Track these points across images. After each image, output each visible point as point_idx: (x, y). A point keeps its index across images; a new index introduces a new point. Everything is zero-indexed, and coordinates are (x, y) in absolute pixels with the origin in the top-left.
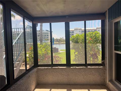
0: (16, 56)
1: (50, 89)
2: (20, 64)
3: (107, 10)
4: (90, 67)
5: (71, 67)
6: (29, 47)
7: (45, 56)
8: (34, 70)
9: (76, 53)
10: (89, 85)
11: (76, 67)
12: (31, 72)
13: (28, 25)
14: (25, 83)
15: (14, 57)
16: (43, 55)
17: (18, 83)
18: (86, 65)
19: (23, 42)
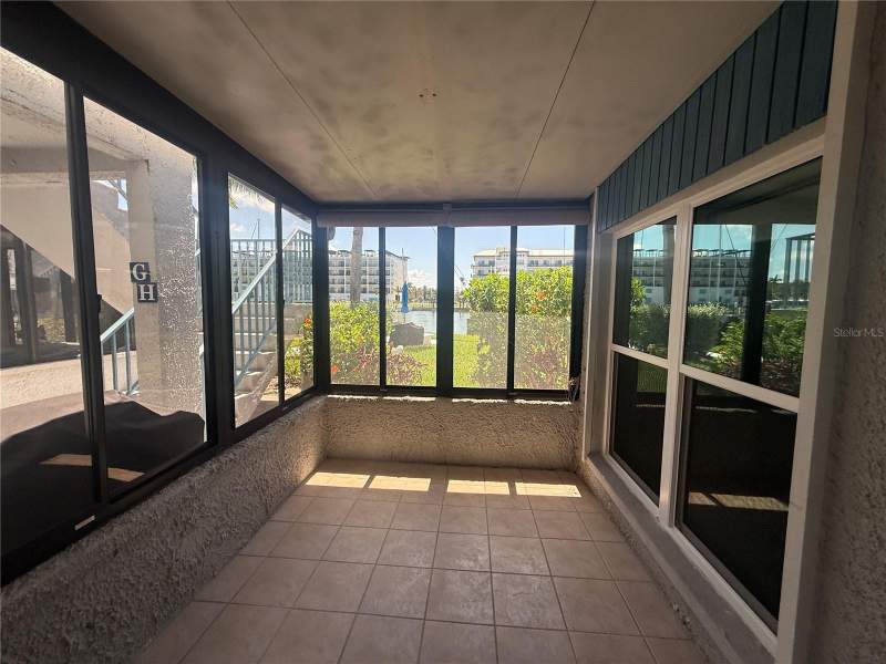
0: (250, 350)
1: (368, 477)
2: (263, 380)
3: (596, 189)
4: (523, 401)
5: (454, 400)
6: (300, 316)
7: (357, 354)
8: (313, 405)
9: (486, 350)
10: (518, 467)
11: (473, 400)
12: (299, 411)
13: (299, 230)
14: (275, 448)
15: (238, 352)
16: (352, 350)
17: (250, 442)
18: (510, 393)
19: (273, 298)
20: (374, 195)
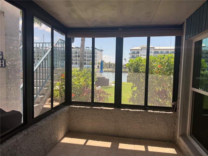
0: (40, 87)
2: (45, 99)
3: (185, 21)
4: (152, 111)
5: (122, 109)
6: (60, 73)
7: (82, 89)
8: (64, 109)
9: (135, 89)
10: (149, 139)
11: (130, 110)
12: (59, 112)
13: (60, 39)
14: (49, 126)
15: (35, 88)
16: (80, 87)
18: (146, 107)
20: (90, 24)
